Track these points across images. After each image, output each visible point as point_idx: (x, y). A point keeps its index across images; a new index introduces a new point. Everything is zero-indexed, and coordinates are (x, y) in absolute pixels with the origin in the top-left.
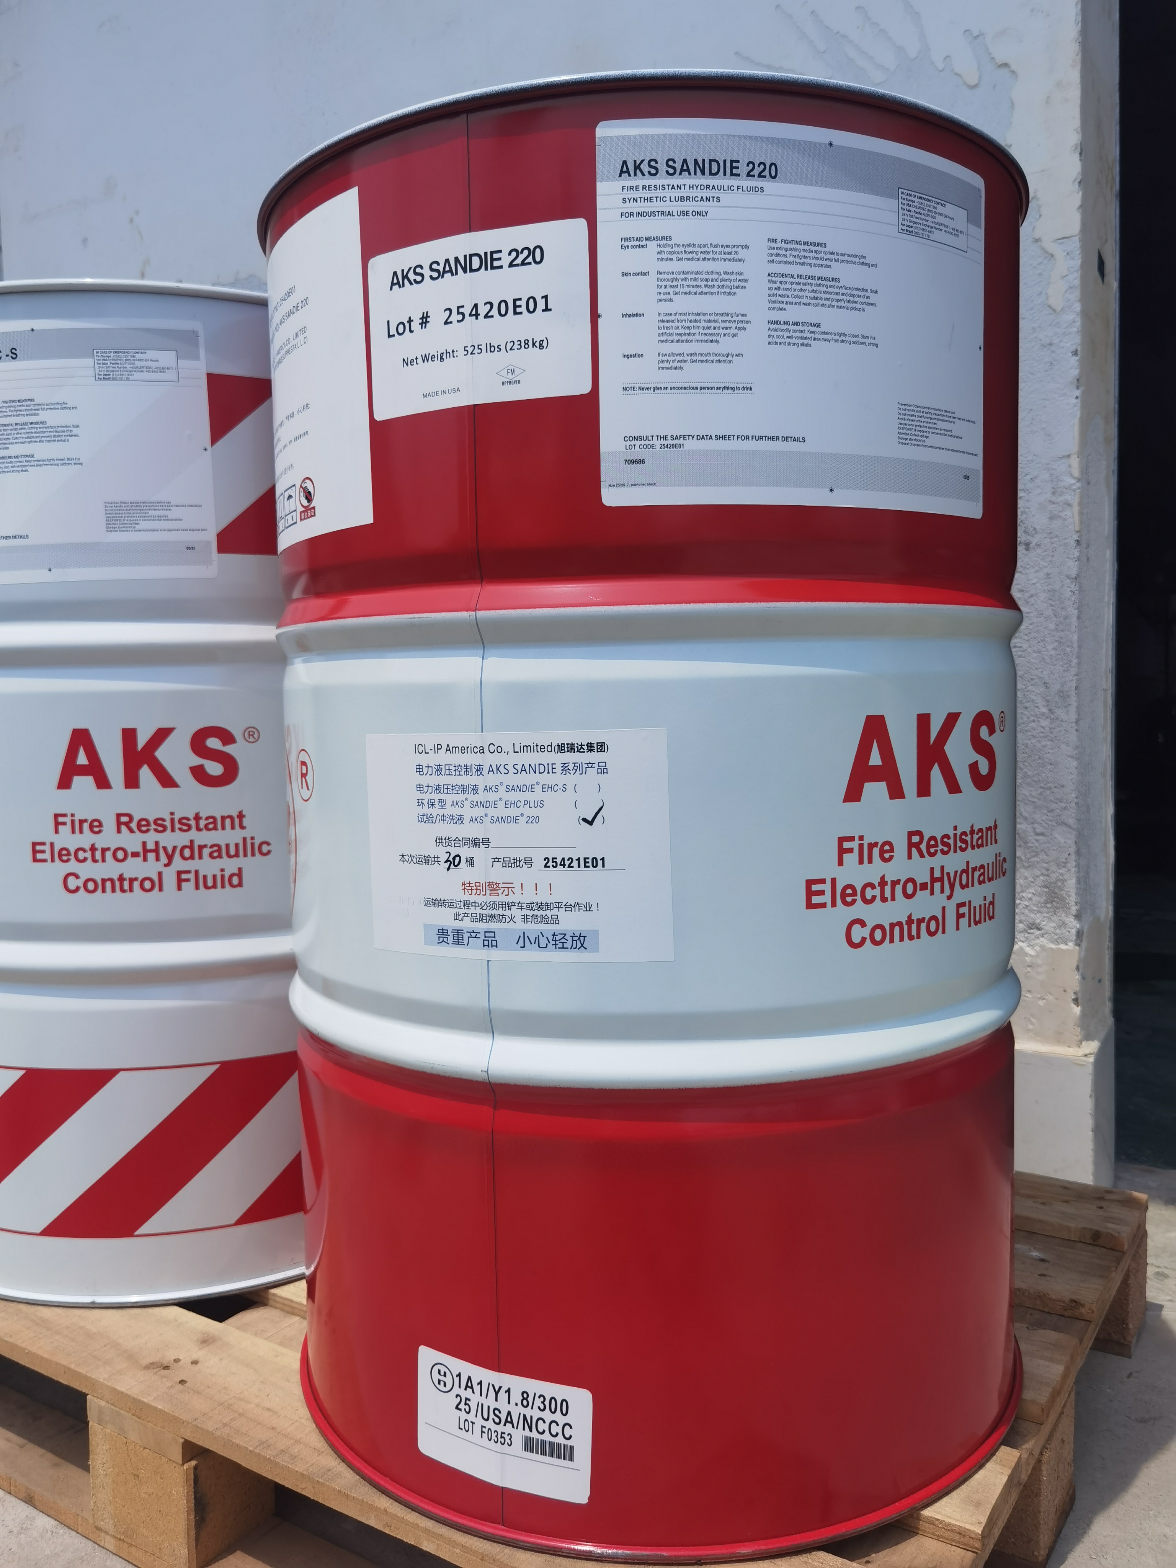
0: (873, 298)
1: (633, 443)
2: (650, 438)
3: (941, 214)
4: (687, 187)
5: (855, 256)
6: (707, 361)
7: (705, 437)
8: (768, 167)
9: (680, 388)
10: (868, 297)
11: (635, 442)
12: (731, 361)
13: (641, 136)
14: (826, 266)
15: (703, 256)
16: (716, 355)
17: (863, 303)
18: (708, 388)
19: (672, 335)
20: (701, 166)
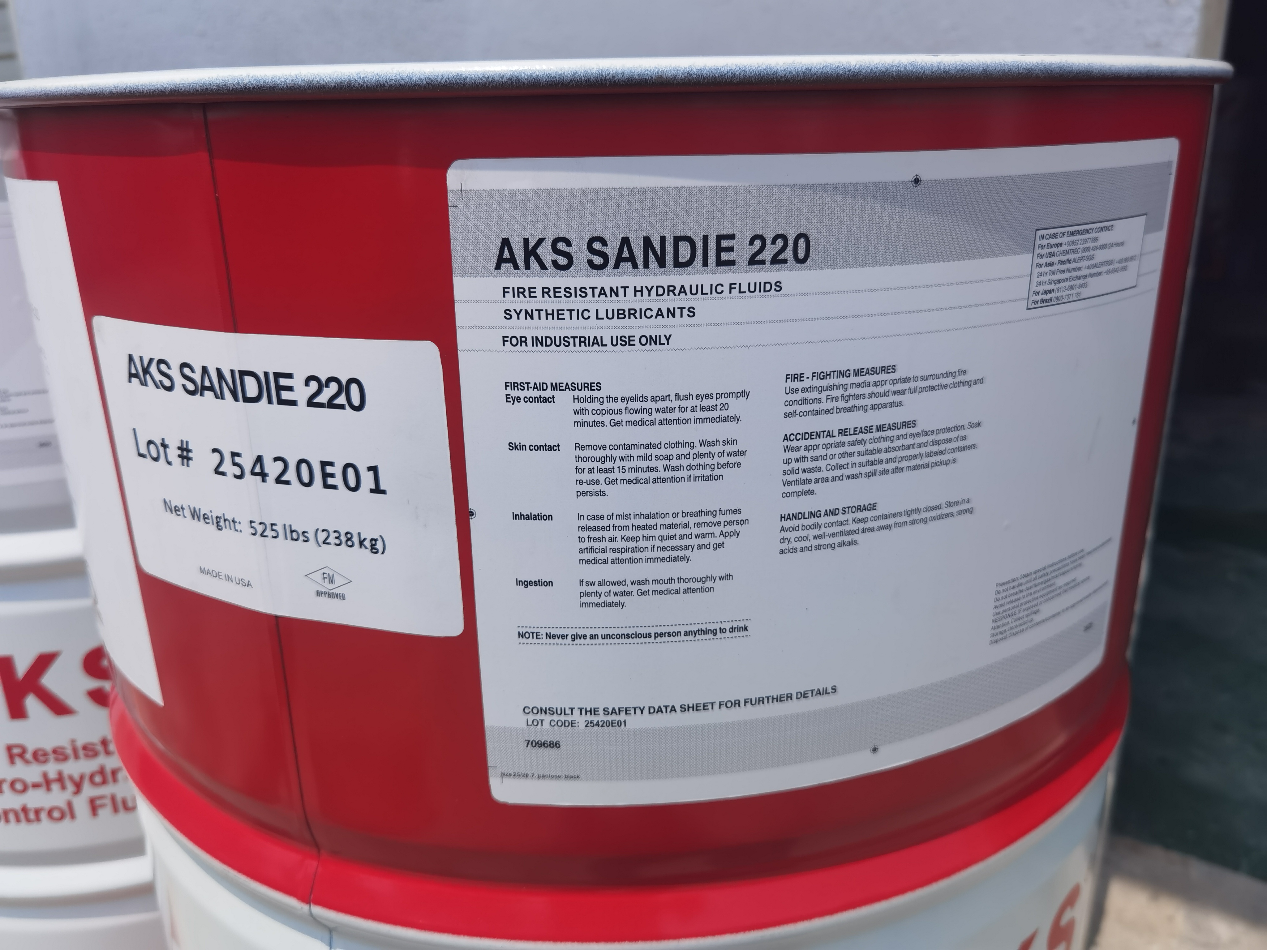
0: (973, 436)
1: (539, 717)
2: (568, 711)
3: (1103, 247)
4: (630, 292)
5: (948, 374)
6: (668, 592)
7: (664, 710)
8: (791, 242)
9: (619, 636)
10: (964, 438)
11: (543, 716)
12: (710, 589)
13: (536, 192)
14: (892, 405)
15: (661, 416)
16: (684, 581)
17: (953, 451)
18: (669, 635)
19: (604, 551)
20: (658, 249)
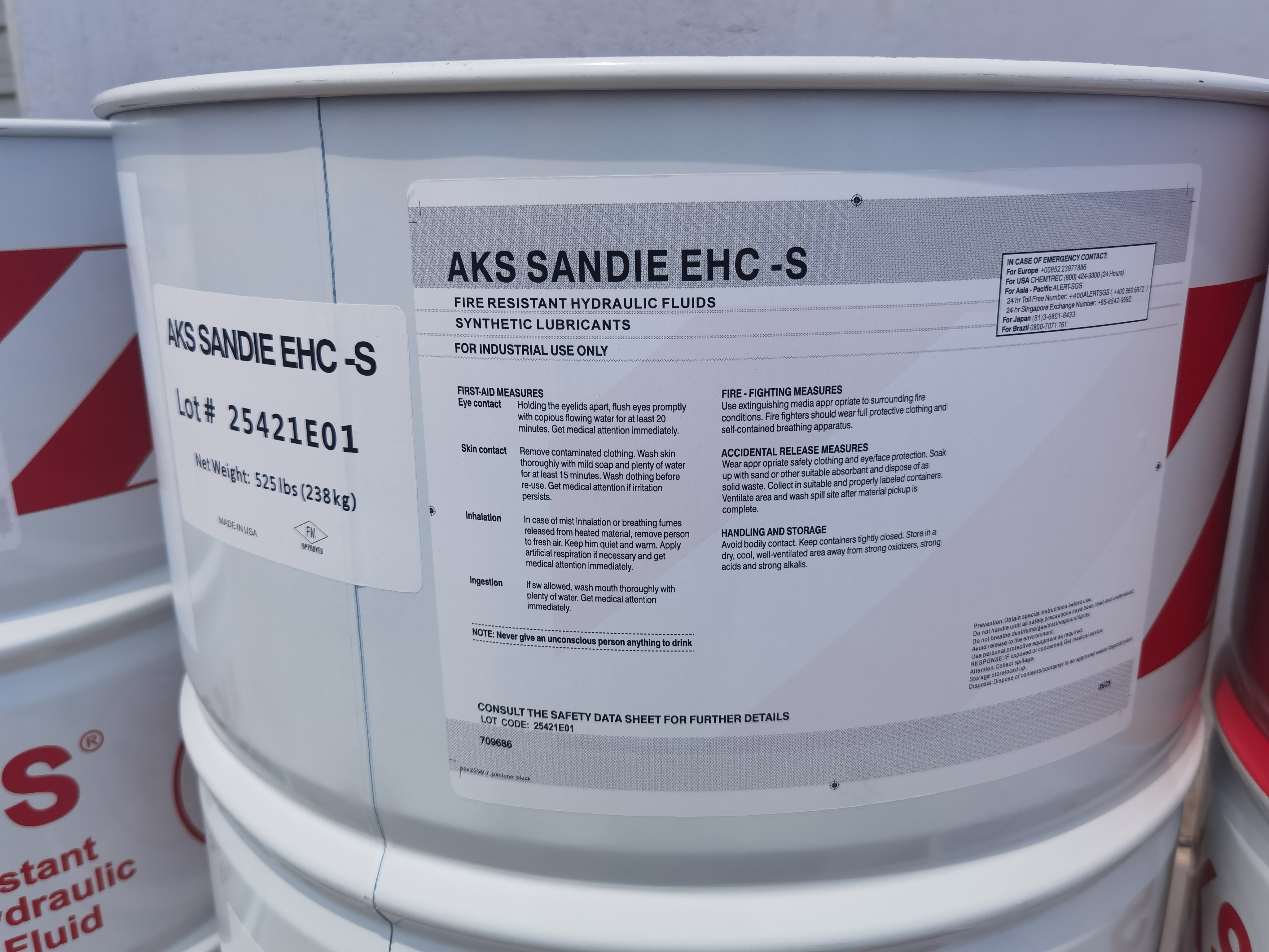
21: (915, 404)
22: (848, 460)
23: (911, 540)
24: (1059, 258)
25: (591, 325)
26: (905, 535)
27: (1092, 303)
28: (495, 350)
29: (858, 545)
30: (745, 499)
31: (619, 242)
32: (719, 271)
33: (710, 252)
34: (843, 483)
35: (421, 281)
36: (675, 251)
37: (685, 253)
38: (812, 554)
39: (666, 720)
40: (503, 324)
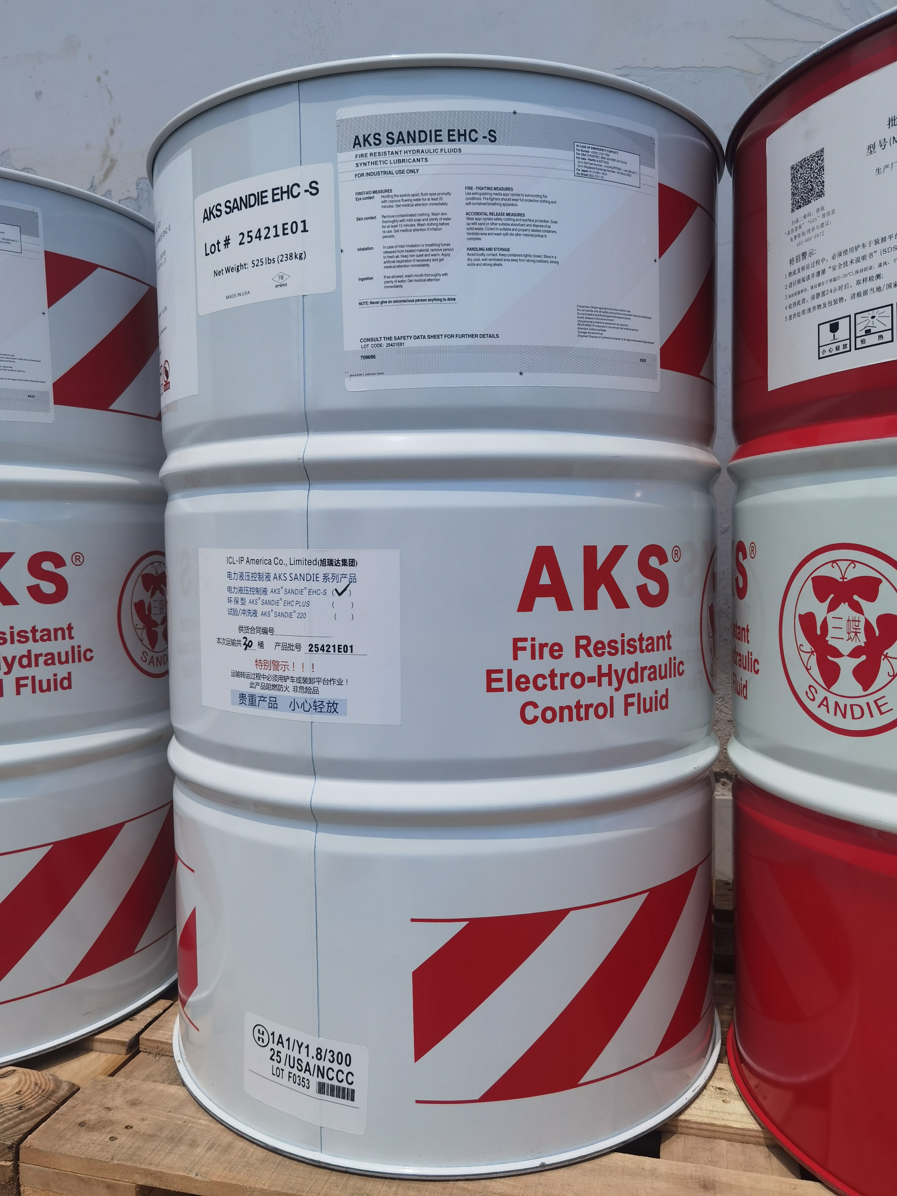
21: (543, 199)
22: (517, 220)
23: (546, 259)
24: (597, 149)
25: (412, 161)
26: (543, 256)
27: (614, 172)
28: (372, 174)
29: (523, 258)
30: (476, 234)
31: (423, 126)
32: (462, 138)
33: (459, 130)
34: (516, 230)
35: (341, 149)
36: (445, 130)
37: (449, 131)
38: (505, 260)
39: (445, 336)
40: (375, 163)
